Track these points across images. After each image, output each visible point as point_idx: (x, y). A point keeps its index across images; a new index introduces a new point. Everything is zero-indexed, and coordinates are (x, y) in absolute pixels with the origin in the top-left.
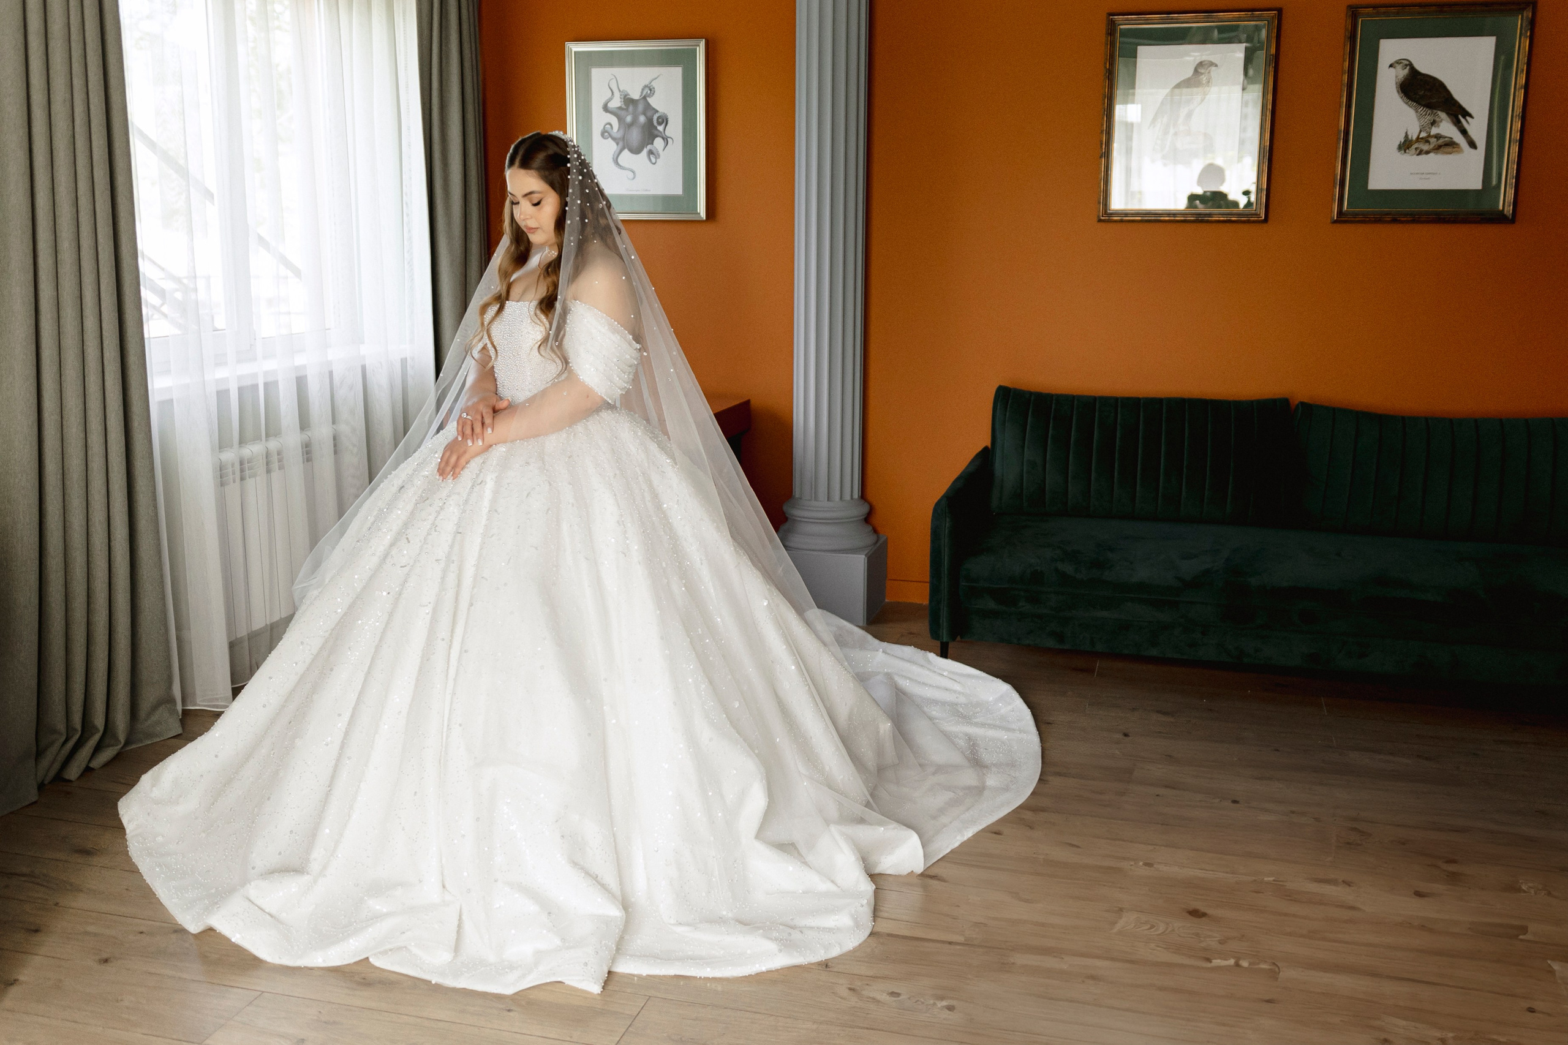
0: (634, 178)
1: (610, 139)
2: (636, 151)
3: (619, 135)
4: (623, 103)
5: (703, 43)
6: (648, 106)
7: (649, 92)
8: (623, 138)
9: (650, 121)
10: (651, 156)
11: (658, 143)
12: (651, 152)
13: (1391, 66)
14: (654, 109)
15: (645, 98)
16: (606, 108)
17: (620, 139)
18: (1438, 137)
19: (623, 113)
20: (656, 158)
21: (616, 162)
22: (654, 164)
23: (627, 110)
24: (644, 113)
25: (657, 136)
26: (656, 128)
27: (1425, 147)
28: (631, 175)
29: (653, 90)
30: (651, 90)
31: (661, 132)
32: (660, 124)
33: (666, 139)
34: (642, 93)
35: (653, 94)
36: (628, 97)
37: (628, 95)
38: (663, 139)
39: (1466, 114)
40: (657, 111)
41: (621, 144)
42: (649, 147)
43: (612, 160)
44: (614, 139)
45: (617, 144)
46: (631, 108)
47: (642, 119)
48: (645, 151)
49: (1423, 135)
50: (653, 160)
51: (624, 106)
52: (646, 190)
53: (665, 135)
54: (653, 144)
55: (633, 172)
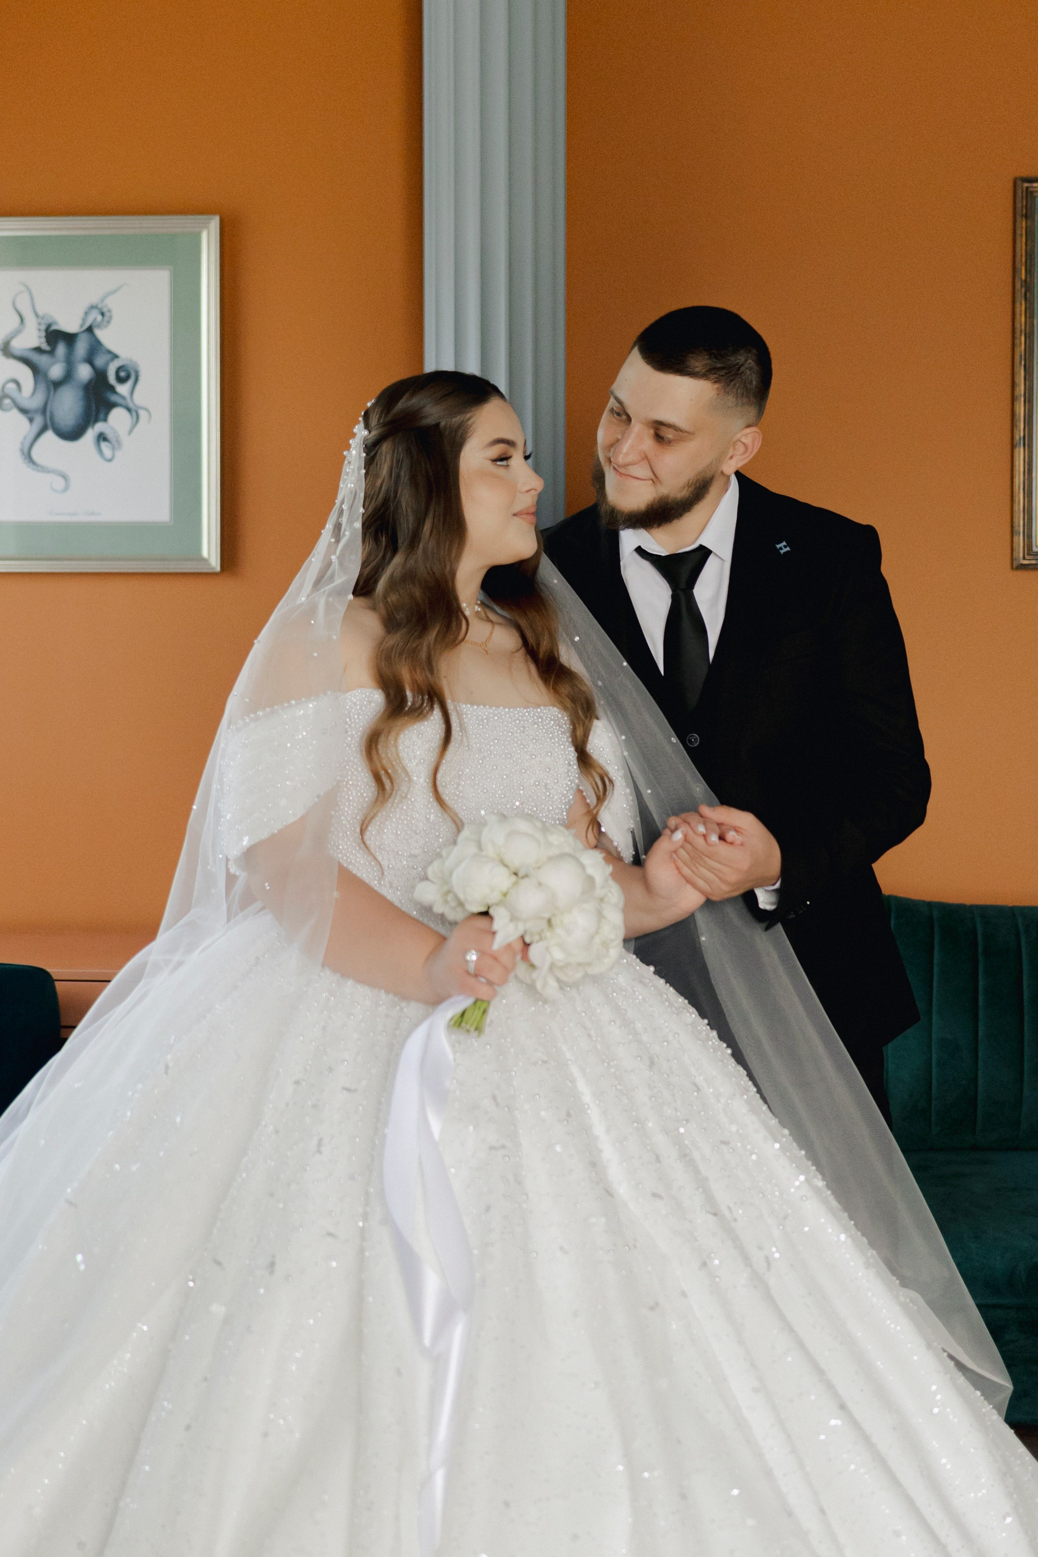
0: (66, 488)
1: (15, 410)
2: (73, 434)
3: (37, 402)
4: (43, 340)
5: (214, 223)
6: (96, 347)
7: (99, 318)
8: (44, 410)
9: (100, 376)
10: (104, 445)
11: (117, 416)
12: (102, 437)
14: (109, 352)
15: (90, 330)
16: (6, 350)
17: (36, 411)
19: (42, 360)
20: (113, 449)
21: (28, 457)
22: (110, 460)
23: (52, 352)
24: (90, 361)
25: (115, 405)
26: (112, 389)
28: (59, 483)
29: (107, 314)
30: (103, 314)
31: (124, 398)
32: (121, 380)
33: (134, 412)
34: (84, 320)
35: (109, 322)
36: (54, 327)
37: (55, 323)
38: (129, 410)
40: (116, 356)
41: (39, 421)
42: (99, 427)
43: (18, 453)
44: (24, 411)
45: (31, 420)
46: (61, 349)
47: (84, 372)
48: (90, 434)
50: (108, 453)
51: (45, 347)
52: (93, 514)
53: (133, 403)
54: (105, 420)
55: (65, 477)
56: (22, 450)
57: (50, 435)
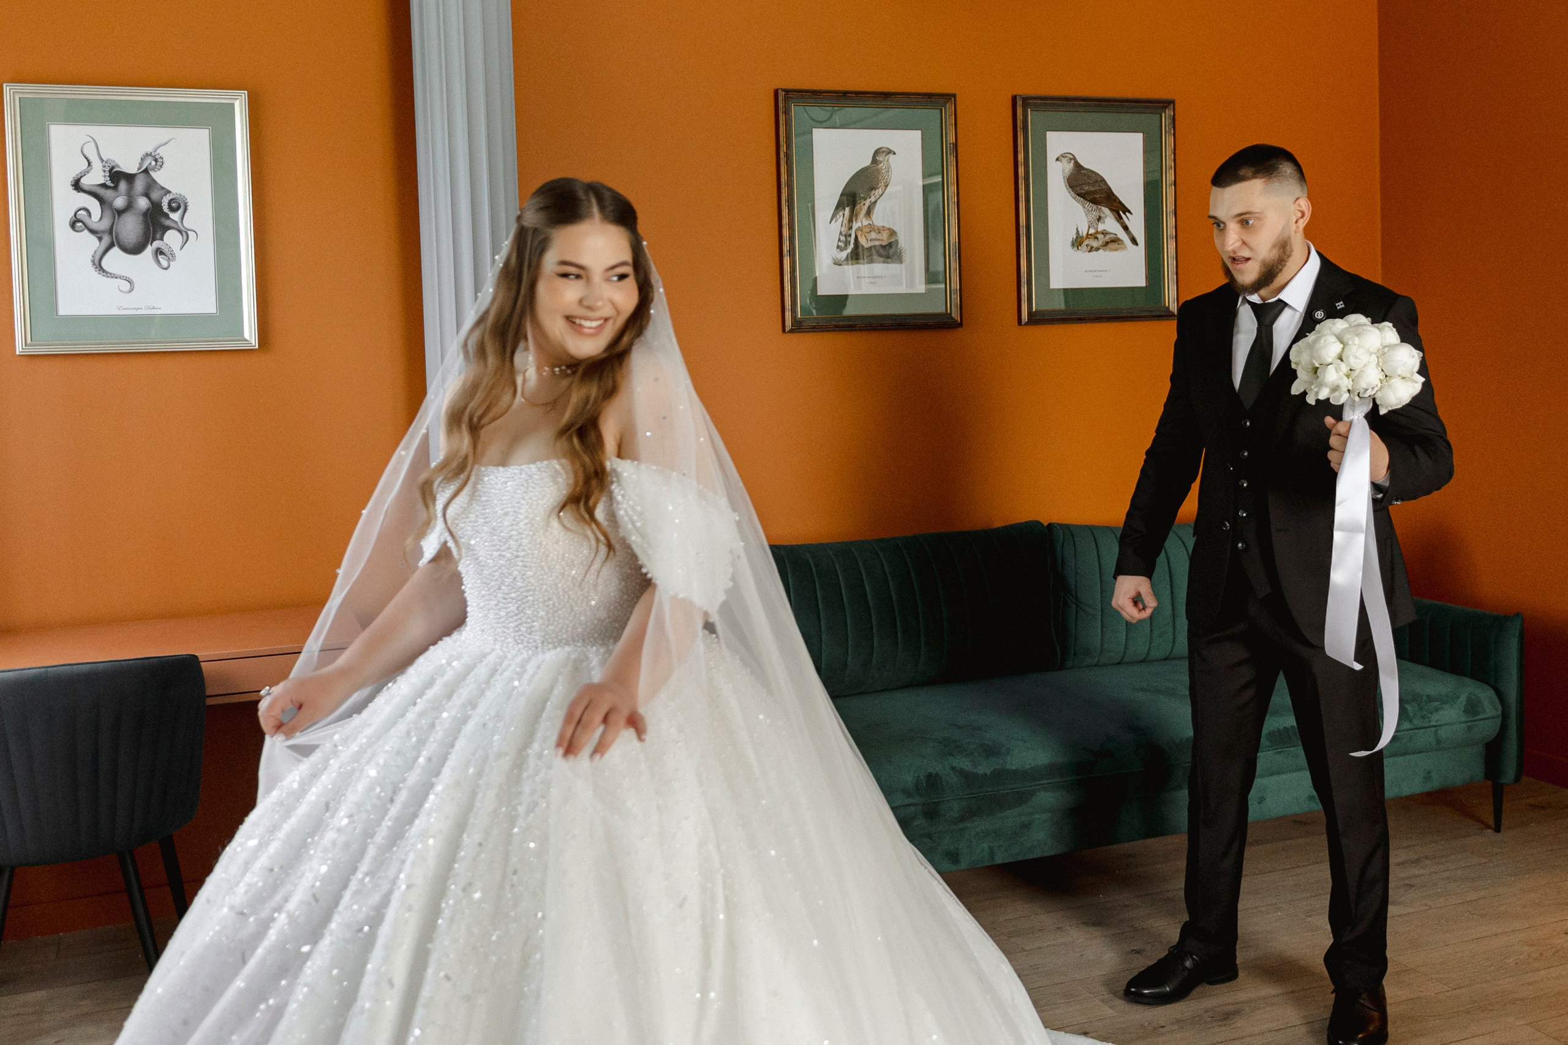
0: (131, 290)
1: (86, 231)
2: (136, 250)
3: (105, 224)
4: (108, 178)
5: (244, 94)
6: (151, 184)
7: (153, 163)
8: (110, 231)
9: (156, 207)
10: (160, 257)
11: (172, 238)
12: (159, 252)
13: (1057, 159)
14: (163, 188)
15: (146, 171)
16: (77, 185)
17: (104, 232)
18: (1104, 233)
19: (108, 194)
20: (169, 260)
21: (98, 266)
22: (166, 269)
23: (115, 188)
24: (147, 195)
25: (168, 228)
26: (167, 216)
27: (1095, 244)
28: (126, 286)
29: (160, 160)
30: (156, 160)
31: (176, 222)
32: (173, 210)
33: (184, 233)
34: (141, 164)
35: (161, 166)
36: (116, 169)
37: (118, 166)
38: (180, 231)
39: (1126, 210)
40: (169, 192)
41: (106, 239)
42: (157, 244)
43: (90, 264)
44: (92, 231)
45: (100, 239)
46: (123, 186)
47: (143, 203)
48: (149, 250)
49: (1092, 231)
50: (164, 263)
51: (109, 183)
52: (154, 308)
53: (184, 227)
54: (162, 239)
55: (130, 281)
56: (93, 261)
57: (116, 250)
